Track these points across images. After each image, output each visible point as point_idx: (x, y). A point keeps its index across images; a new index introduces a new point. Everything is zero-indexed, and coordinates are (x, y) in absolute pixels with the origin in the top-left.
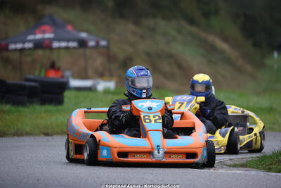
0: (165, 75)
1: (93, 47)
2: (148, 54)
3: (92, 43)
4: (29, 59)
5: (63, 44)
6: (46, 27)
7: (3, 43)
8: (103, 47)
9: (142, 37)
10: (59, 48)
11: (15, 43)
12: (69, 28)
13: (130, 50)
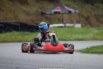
0: (101, 22)
1: (74, 13)
2: (95, 15)
3: (73, 12)
4: (54, 17)
5: (64, 12)
6: (58, 8)
7: (44, 12)
8: (78, 13)
9: (94, 10)
10: (63, 14)
11: (48, 12)
12: (66, 7)
13: (89, 14)
